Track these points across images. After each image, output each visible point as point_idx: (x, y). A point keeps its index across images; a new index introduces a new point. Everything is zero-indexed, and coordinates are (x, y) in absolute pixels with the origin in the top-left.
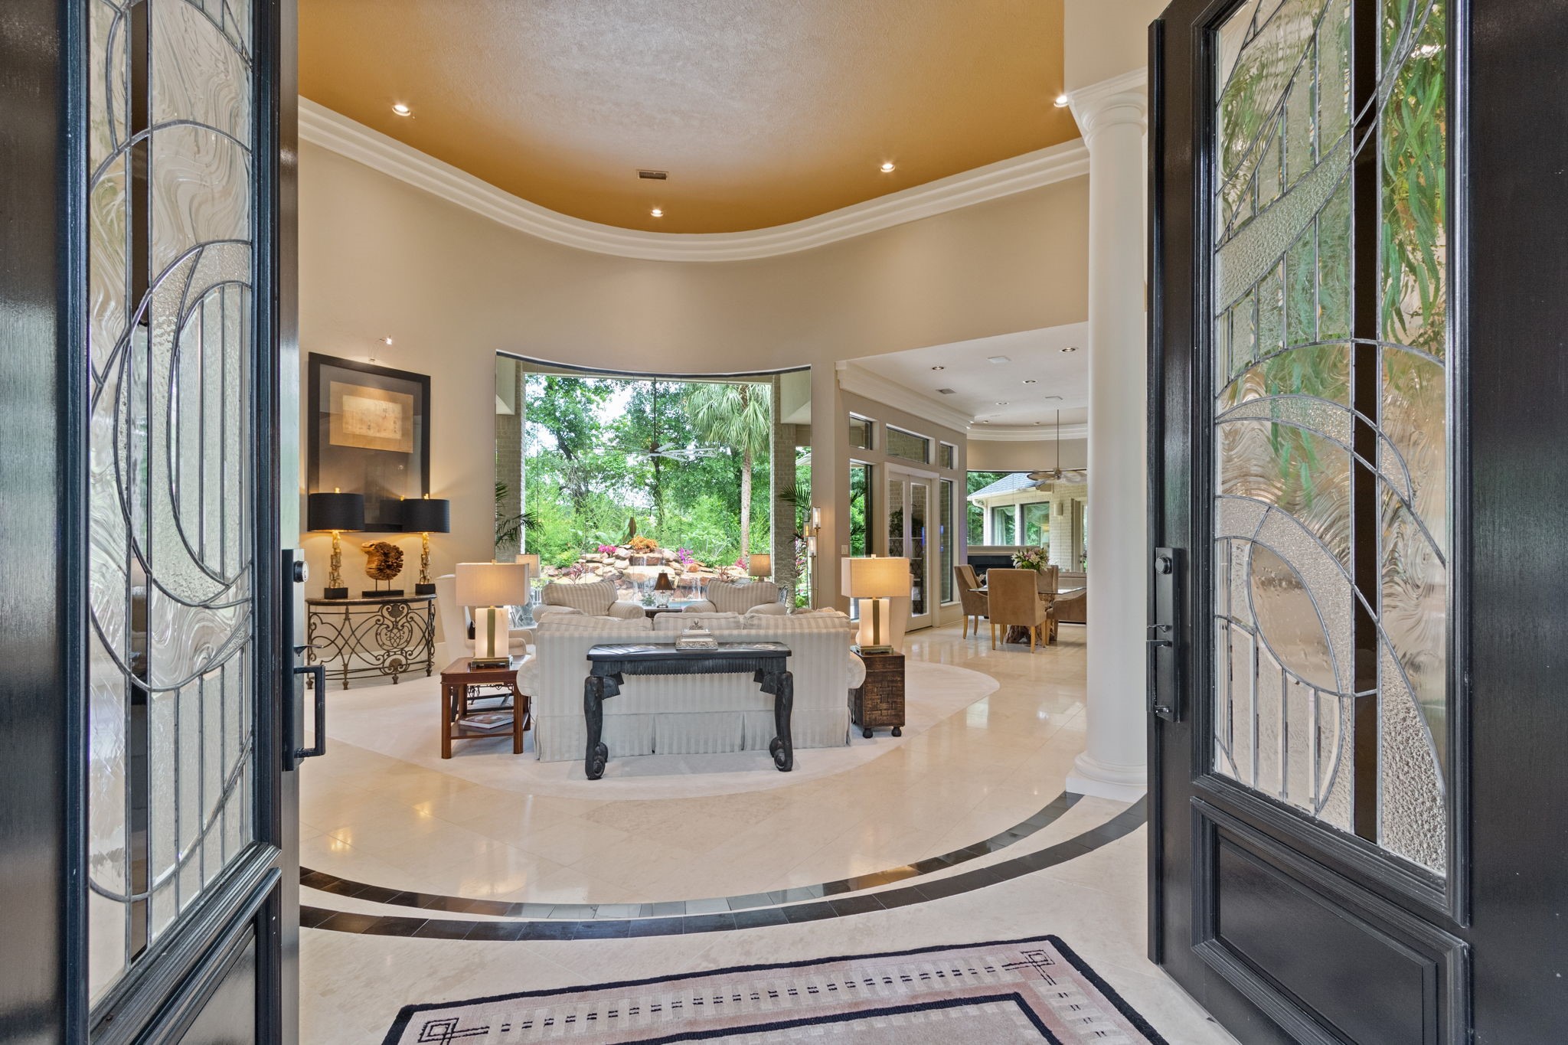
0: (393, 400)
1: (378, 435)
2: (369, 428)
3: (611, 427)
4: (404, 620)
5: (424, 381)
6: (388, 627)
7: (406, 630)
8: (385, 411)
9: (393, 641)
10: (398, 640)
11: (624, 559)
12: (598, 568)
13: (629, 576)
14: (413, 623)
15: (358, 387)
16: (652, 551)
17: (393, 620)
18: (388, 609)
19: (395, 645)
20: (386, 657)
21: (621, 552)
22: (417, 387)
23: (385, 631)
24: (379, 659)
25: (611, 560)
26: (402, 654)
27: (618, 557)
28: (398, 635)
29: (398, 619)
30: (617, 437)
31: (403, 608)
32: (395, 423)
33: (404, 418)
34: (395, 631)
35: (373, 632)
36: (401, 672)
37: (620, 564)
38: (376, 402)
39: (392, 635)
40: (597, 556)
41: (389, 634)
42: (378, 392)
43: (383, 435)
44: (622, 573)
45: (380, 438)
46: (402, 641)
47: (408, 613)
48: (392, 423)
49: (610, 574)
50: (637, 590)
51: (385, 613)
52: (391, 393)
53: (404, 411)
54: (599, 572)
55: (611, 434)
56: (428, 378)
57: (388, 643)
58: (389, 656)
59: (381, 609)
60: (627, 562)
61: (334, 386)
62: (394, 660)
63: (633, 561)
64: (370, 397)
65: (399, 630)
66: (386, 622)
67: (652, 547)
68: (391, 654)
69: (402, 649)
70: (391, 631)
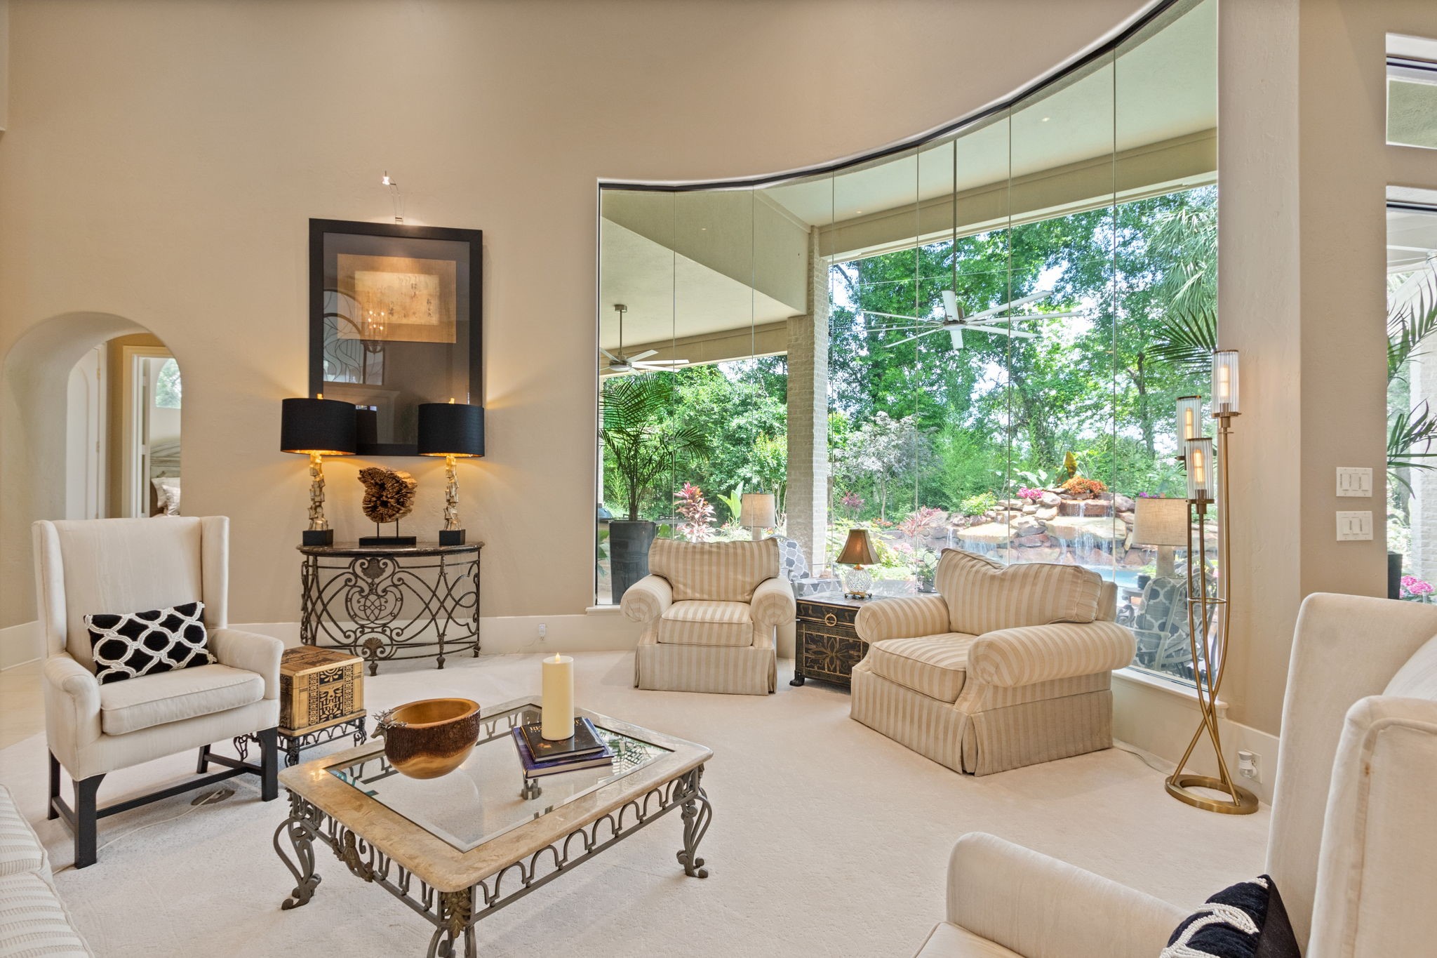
0: (427, 271)
1: (404, 321)
2: (391, 312)
3: (1076, 346)
4: (388, 582)
5: (473, 239)
6: (362, 590)
7: (390, 597)
8: (414, 287)
9: (368, 612)
10: (376, 612)
11: (1050, 507)
12: (1015, 517)
13: (1053, 529)
14: (403, 588)
15: (376, 258)
16: (1096, 497)
17: (370, 580)
18: (362, 564)
19: (372, 617)
20: (358, 634)
21: (1048, 498)
22: (464, 248)
23: (357, 596)
24: (349, 637)
25: (1032, 508)
26: (383, 632)
27: (1044, 505)
28: (377, 604)
29: (377, 581)
30: (1085, 358)
31: (385, 564)
32: (429, 302)
33: (443, 296)
34: (373, 597)
35: (341, 597)
36: (381, 659)
37: (1043, 513)
38: (402, 276)
39: (368, 604)
40: (1018, 503)
41: (362, 600)
42: (403, 262)
43: (412, 320)
44: (1044, 525)
45: (407, 325)
46: (383, 614)
47: (393, 574)
48: (425, 303)
49: (1027, 526)
50: (1065, 549)
51: (358, 570)
52: (423, 261)
53: (443, 285)
54: (1015, 522)
55: (1076, 354)
56: (478, 234)
57: (361, 614)
58: (363, 633)
59: (352, 565)
60: (1054, 511)
61: (343, 260)
62: (370, 641)
63: (1063, 510)
64: (394, 269)
65: (379, 597)
66: (360, 583)
67: (1097, 491)
68: (367, 630)
69: (384, 625)
70: (366, 597)
